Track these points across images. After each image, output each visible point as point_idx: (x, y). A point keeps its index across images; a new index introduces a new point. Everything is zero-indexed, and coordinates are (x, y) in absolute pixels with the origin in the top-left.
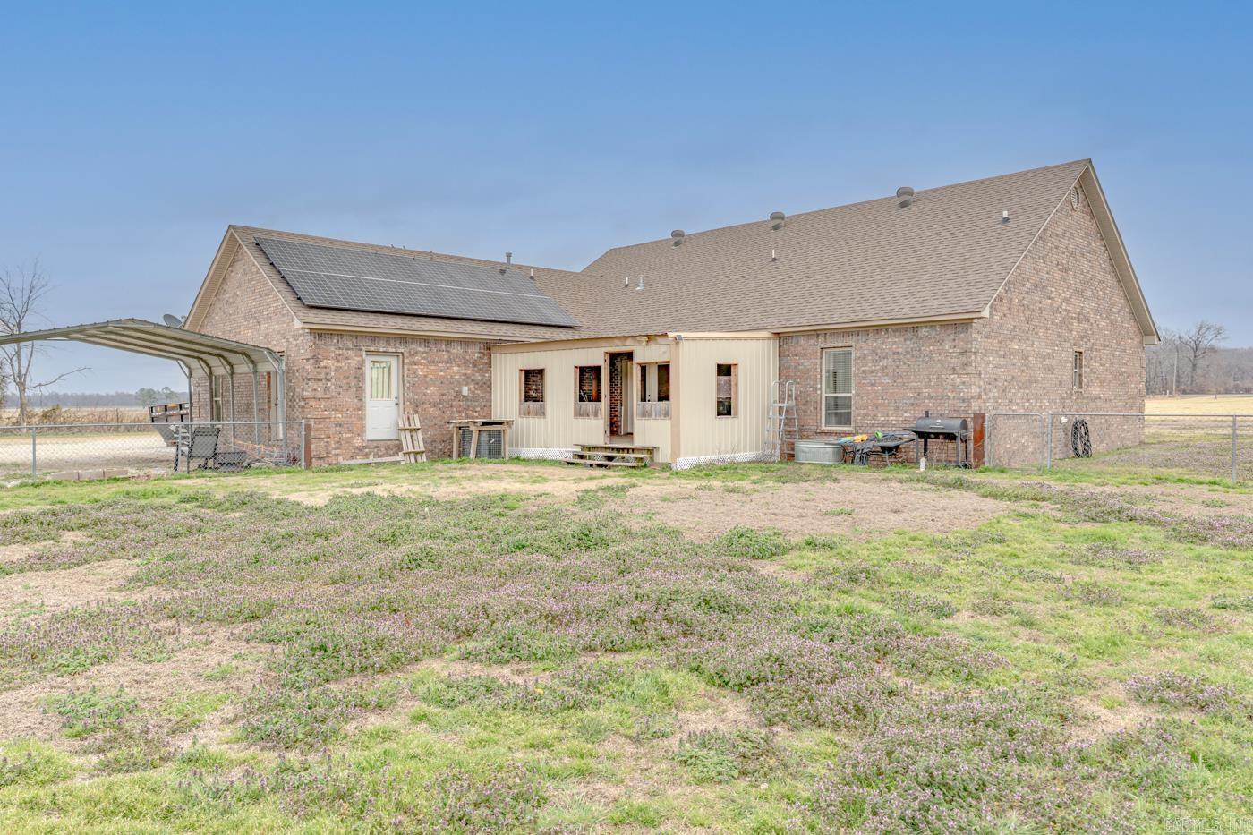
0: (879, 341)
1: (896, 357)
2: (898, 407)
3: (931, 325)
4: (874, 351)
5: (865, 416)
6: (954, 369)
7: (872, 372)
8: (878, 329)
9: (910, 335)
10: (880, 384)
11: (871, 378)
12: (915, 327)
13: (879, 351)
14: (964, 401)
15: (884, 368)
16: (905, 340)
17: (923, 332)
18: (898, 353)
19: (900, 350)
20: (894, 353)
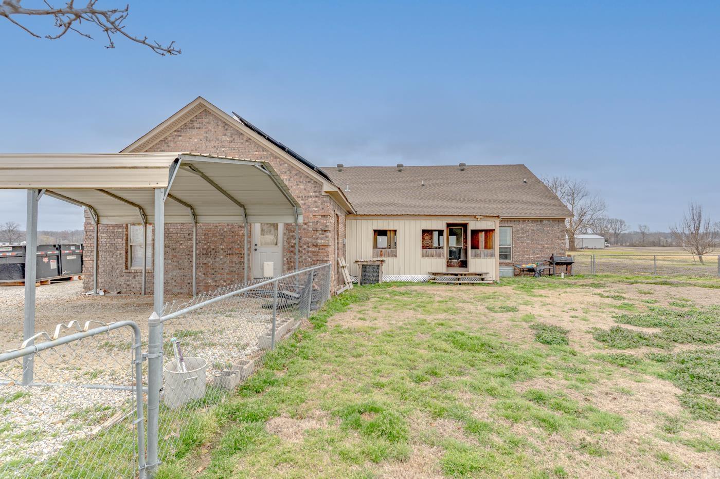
0: (525, 225)
1: (533, 231)
2: (534, 252)
3: (548, 220)
4: (523, 229)
5: (519, 256)
6: (558, 237)
7: (522, 237)
8: (524, 220)
9: (539, 223)
10: (525, 242)
11: (521, 240)
12: (541, 220)
13: (525, 229)
14: (563, 250)
15: (527, 236)
16: (537, 225)
17: (544, 222)
18: (534, 230)
19: (535, 229)
20: (532, 230)
